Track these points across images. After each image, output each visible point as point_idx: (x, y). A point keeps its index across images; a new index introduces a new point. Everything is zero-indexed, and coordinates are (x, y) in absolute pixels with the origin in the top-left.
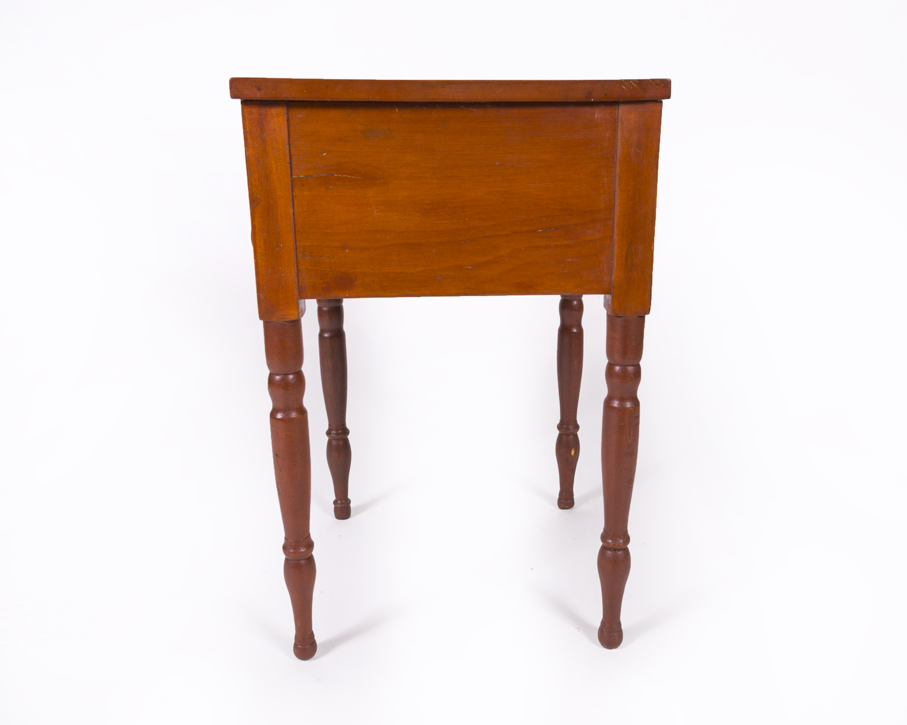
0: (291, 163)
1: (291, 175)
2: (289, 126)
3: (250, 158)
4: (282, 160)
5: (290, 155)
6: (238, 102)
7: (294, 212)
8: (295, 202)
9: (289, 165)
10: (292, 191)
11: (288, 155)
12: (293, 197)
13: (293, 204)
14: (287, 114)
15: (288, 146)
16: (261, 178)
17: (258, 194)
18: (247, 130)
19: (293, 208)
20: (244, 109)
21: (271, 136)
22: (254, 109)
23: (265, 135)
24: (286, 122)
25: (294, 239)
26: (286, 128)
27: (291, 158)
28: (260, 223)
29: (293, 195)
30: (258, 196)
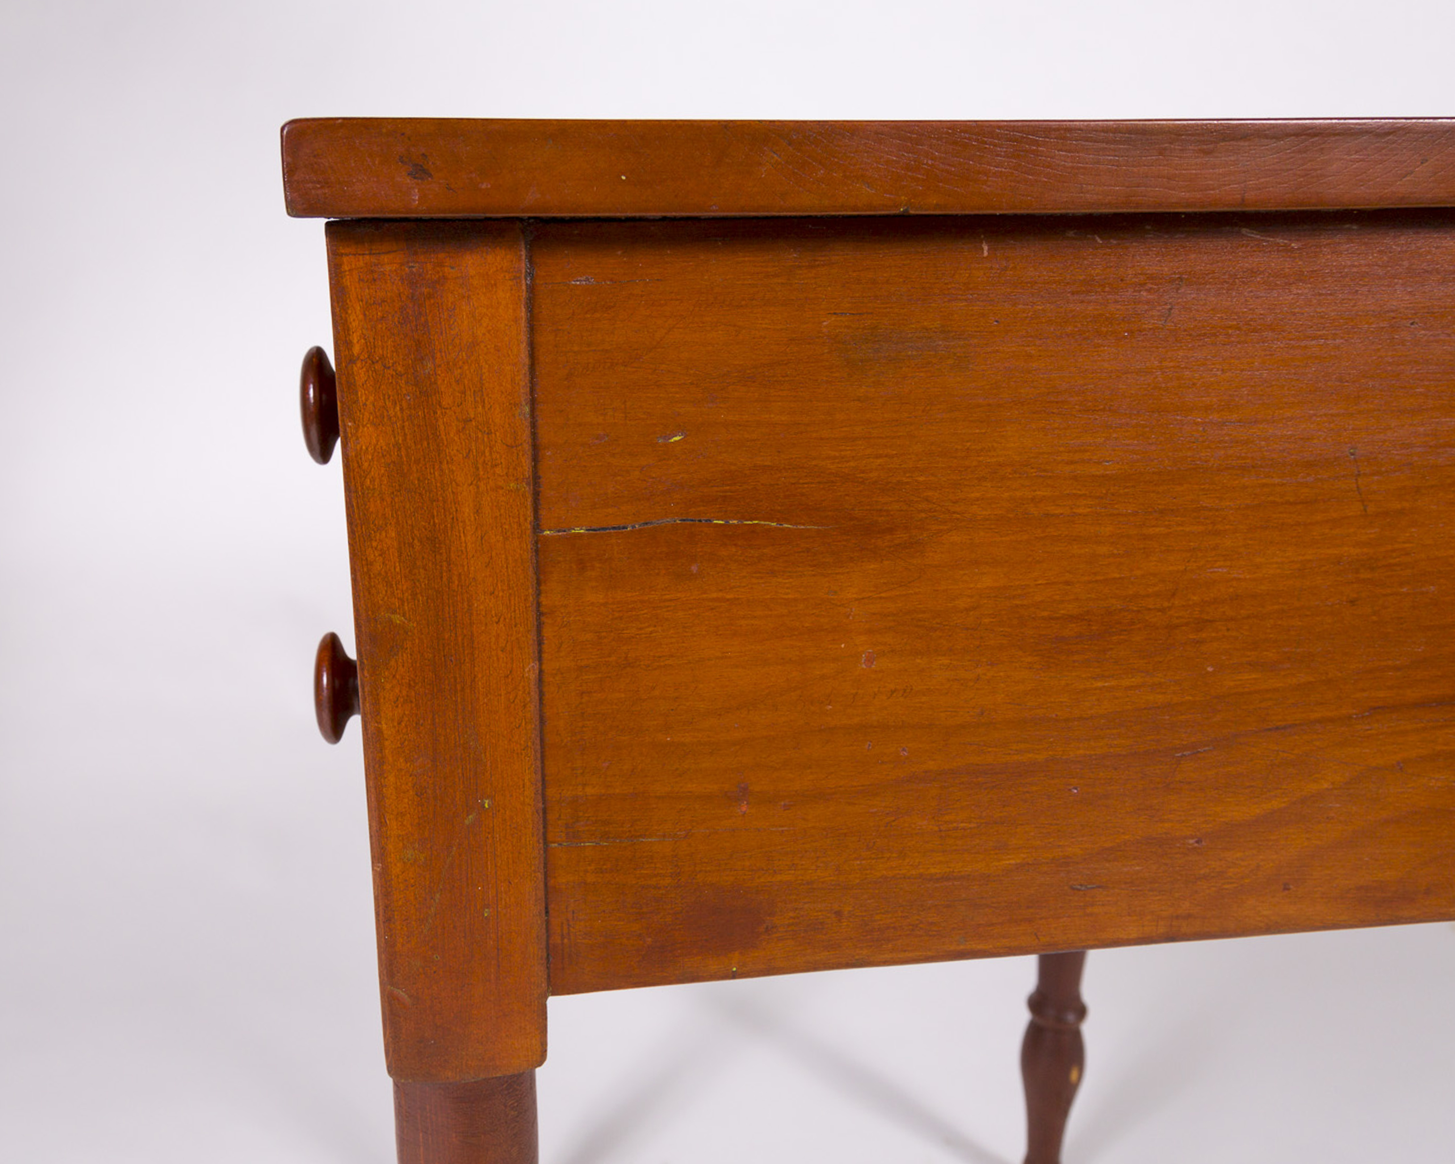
0: (536, 479)
1: (537, 527)
2: (532, 329)
3: (366, 465)
4: (498, 470)
5: (536, 447)
6: (318, 224)
7: (541, 671)
8: (547, 632)
9: (526, 489)
10: (538, 593)
11: (527, 447)
12: (540, 614)
13: (540, 643)
14: (530, 274)
15: (527, 409)
16: (412, 545)
17: (394, 612)
18: (356, 350)
19: (540, 659)
20: (345, 259)
21: (457, 372)
22: (385, 258)
23: (430, 365)
24: (523, 313)
25: (539, 777)
26: (524, 337)
27: (536, 459)
28: (399, 723)
29: (539, 604)
30: (397, 619)
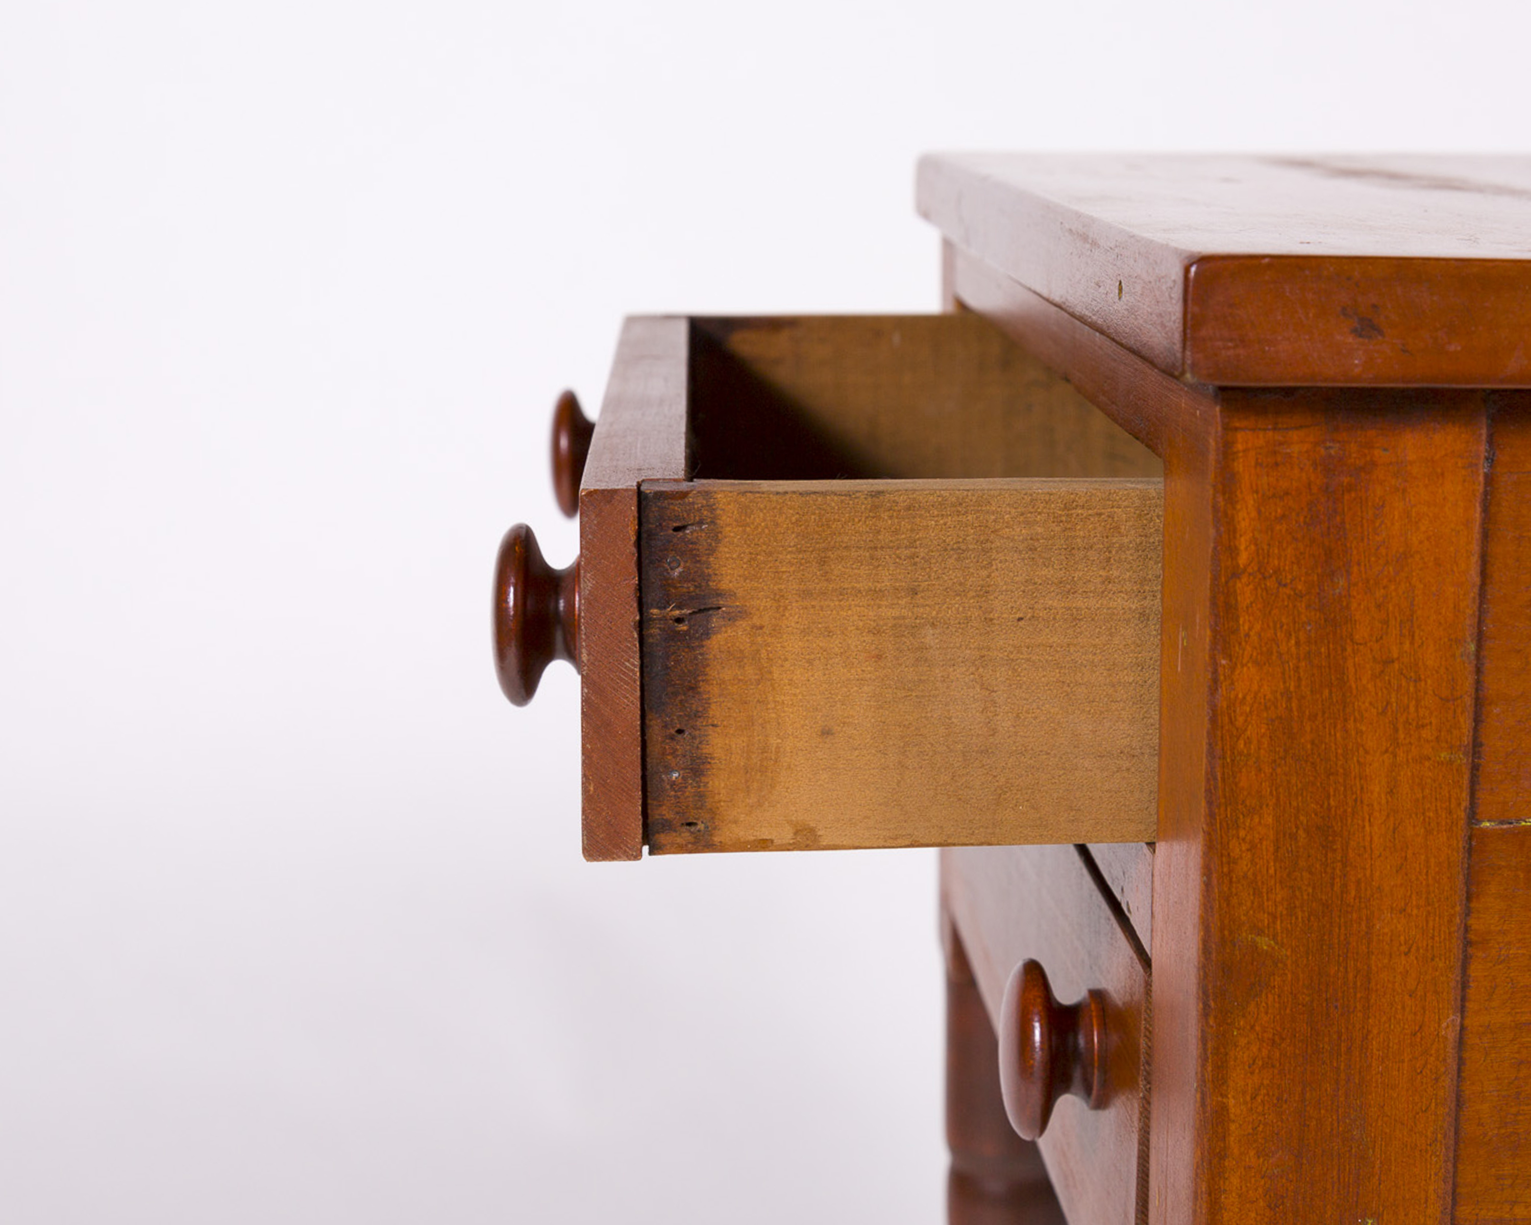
0: (1476, 746)
1: (1473, 816)
2: (1486, 536)
3: (1241, 720)
4: (1426, 733)
5: (1479, 703)
7: (1463, 1028)
8: (1476, 970)
9: (1463, 760)
10: (1468, 913)
11: (1469, 701)
12: (1468, 943)
13: (1464, 985)
14: (1491, 460)
15: (1472, 647)
16: (1294, 837)
17: (1260, 932)
18: (1243, 559)
19: (1462, 1010)
20: (1240, 436)
21: (1379, 593)
22: (1294, 435)
23: (1342, 582)
24: (1477, 514)
25: (1449, 1188)
26: (1475, 547)
27: (1478, 720)
28: (1254, 1098)
29: (1467, 929)
30: (1264, 943)
